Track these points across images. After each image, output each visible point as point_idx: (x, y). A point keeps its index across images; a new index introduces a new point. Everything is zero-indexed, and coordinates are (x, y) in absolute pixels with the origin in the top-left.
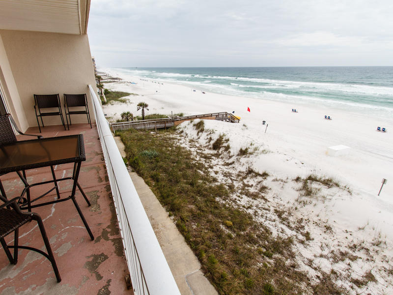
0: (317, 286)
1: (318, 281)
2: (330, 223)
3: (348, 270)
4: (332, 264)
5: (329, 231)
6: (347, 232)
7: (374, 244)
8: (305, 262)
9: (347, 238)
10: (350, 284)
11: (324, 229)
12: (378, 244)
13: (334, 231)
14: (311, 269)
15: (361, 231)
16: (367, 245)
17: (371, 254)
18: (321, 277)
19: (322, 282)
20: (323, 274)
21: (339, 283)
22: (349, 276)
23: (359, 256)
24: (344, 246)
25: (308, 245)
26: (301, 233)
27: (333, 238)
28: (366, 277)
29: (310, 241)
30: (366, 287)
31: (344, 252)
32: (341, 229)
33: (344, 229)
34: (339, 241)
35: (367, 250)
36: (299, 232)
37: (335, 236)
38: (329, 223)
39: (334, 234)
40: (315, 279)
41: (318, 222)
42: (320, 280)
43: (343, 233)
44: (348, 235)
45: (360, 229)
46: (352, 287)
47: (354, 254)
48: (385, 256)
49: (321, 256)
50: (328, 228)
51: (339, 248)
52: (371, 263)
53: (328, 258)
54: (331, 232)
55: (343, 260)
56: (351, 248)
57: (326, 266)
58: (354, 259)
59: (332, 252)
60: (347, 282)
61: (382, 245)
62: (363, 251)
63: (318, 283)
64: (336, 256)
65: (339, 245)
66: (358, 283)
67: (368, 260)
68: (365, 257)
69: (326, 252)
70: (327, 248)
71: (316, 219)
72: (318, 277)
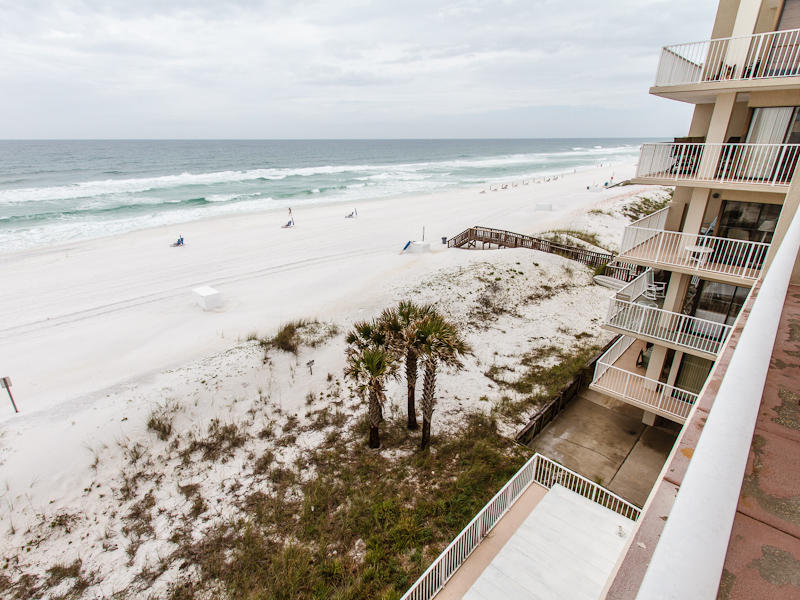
0: (204, 569)
1: (192, 568)
2: (52, 513)
3: (170, 517)
4: (155, 538)
5: (70, 524)
6: (90, 490)
7: (134, 462)
8: (144, 587)
9: (102, 496)
10: (199, 521)
11: (60, 531)
12: (136, 456)
13: (75, 512)
14: (162, 577)
15: (99, 466)
16: (131, 472)
17: (149, 472)
18: (183, 561)
19: (196, 561)
20: (176, 556)
21: (197, 536)
22: (184, 519)
23: (148, 492)
24: (116, 508)
25: (92, 575)
26: (49, 584)
27: (91, 521)
28: (188, 496)
29: (82, 568)
30: (205, 501)
31: (130, 512)
32: (77, 498)
33: (80, 492)
34: (103, 513)
35: (140, 475)
36: (41, 591)
37: (89, 515)
38: (48, 514)
39: (80, 515)
40: (188, 573)
41: (32, 537)
42: (190, 564)
43: (87, 499)
44: (96, 492)
45: (94, 467)
46: (206, 519)
47: (142, 497)
48: (160, 457)
49: (132, 552)
50: (61, 522)
51: (118, 517)
52: (164, 480)
53: (140, 542)
54: (74, 518)
55: (149, 519)
56: (126, 498)
57: (156, 548)
58: (150, 501)
59: (126, 531)
60: (195, 523)
61: (141, 451)
62: (140, 483)
63: (197, 569)
64: (136, 528)
65: (113, 516)
66: (199, 509)
67: (157, 482)
68: (151, 484)
69: (124, 543)
70: (114, 539)
71: (19, 540)
72: (184, 566)
